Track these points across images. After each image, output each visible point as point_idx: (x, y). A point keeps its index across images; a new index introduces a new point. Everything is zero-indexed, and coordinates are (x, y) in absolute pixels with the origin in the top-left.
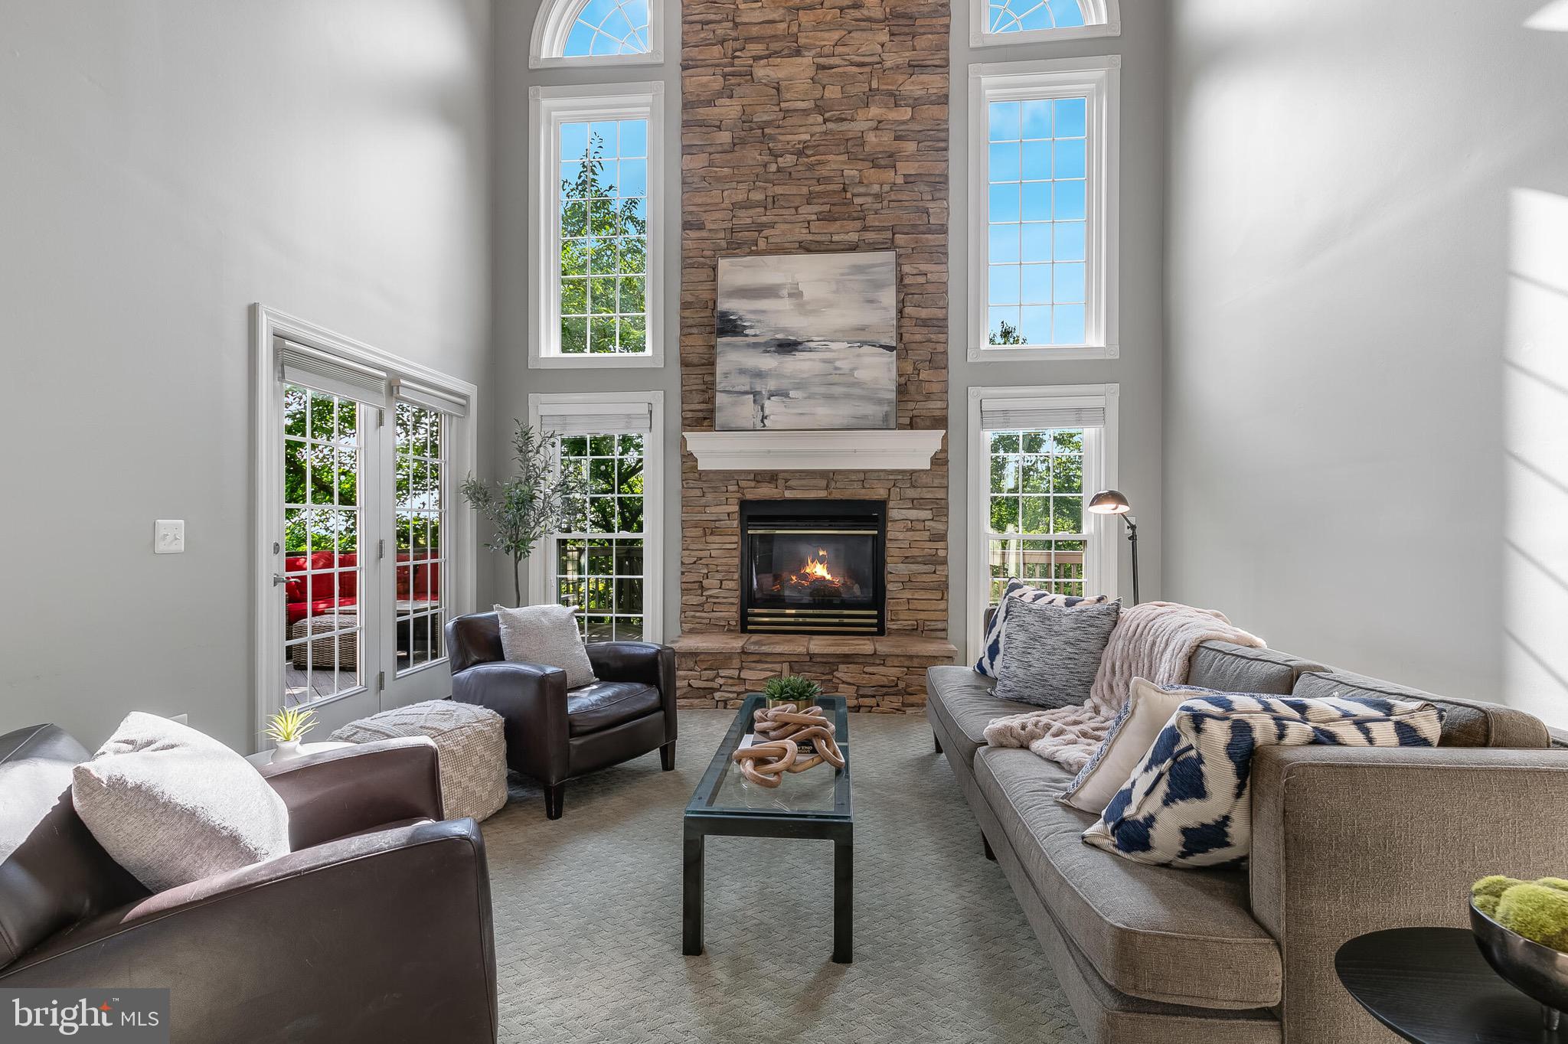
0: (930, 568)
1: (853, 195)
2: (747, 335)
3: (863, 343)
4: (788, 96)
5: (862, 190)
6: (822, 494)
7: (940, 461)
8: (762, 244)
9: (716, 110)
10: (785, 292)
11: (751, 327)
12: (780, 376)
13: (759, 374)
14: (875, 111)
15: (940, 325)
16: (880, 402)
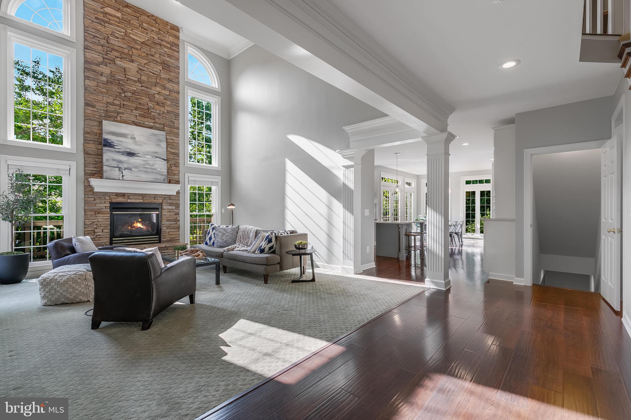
0: (175, 223)
1: (151, 112)
2: (115, 148)
3: (156, 157)
4: (129, 74)
5: (154, 111)
6: (141, 201)
7: (178, 193)
8: (119, 118)
9: (100, 68)
10: (129, 137)
11: (117, 146)
12: (128, 163)
13: (120, 162)
14: (158, 89)
15: (177, 155)
16: (162, 175)
